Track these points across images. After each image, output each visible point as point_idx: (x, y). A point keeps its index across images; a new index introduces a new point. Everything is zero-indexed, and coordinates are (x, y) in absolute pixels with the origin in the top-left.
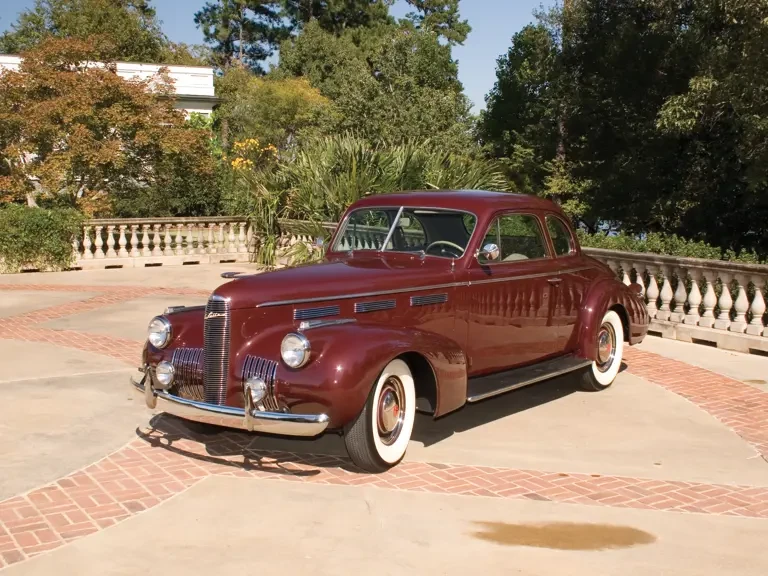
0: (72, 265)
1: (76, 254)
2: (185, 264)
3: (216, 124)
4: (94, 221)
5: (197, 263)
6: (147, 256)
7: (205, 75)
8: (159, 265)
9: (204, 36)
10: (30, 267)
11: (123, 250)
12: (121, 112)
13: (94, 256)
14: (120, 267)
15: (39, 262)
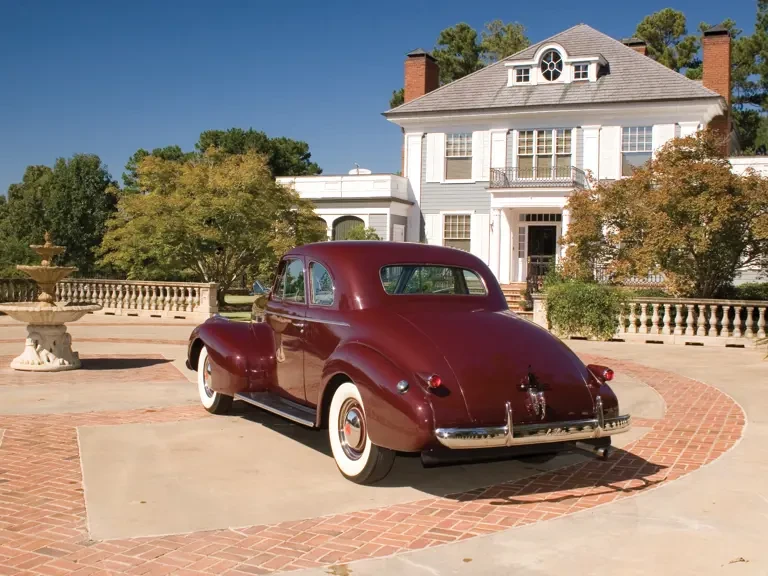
0: (615, 337)
2: (728, 346)
4: (639, 299)
6: (690, 336)
8: (700, 345)
10: (578, 335)
11: (666, 328)
12: (708, 200)
13: (637, 331)
14: (662, 343)
15: (586, 331)
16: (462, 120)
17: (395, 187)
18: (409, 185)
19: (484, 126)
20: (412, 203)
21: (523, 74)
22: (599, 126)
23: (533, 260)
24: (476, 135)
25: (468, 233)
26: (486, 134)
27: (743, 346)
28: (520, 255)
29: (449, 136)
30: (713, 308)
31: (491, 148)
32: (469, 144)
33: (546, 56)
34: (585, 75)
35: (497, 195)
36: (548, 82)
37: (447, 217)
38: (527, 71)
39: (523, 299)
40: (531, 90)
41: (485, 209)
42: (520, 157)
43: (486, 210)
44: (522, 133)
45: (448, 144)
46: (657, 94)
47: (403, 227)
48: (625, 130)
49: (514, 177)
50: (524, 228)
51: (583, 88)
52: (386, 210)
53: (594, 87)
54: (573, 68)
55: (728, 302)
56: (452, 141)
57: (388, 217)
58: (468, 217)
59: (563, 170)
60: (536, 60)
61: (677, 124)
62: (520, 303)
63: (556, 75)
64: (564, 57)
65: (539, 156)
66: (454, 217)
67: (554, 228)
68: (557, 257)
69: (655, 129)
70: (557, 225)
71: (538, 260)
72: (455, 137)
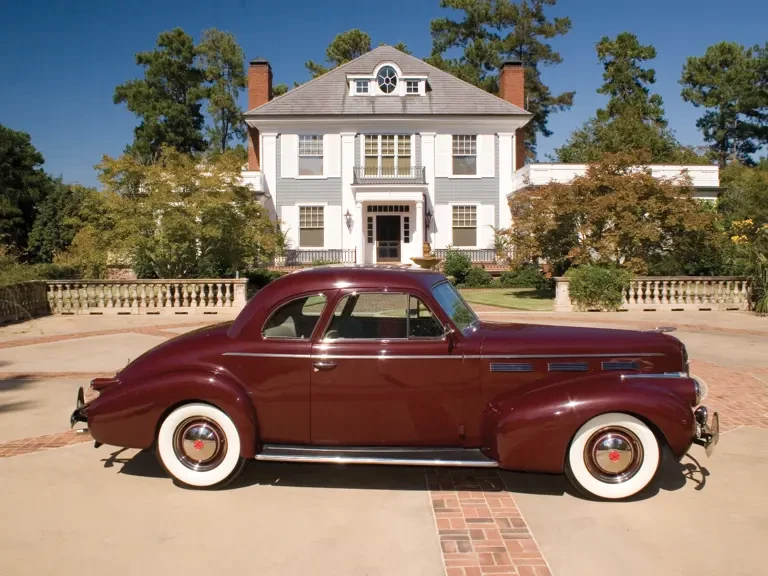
0: (621, 308)
1: (624, 300)
2: (701, 310)
3: (720, 207)
4: (637, 278)
5: (709, 310)
6: (674, 304)
7: (712, 172)
8: (682, 310)
9: (704, 137)
10: (593, 308)
11: (656, 299)
13: (636, 302)
14: (654, 310)
16: (312, 125)
18: (264, 178)
19: (334, 130)
21: (363, 85)
22: (434, 134)
23: (380, 245)
24: (327, 137)
25: (321, 223)
26: (337, 137)
28: (370, 240)
29: (301, 137)
31: (341, 151)
32: (320, 145)
33: (382, 72)
34: (416, 90)
36: (385, 94)
37: (302, 208)
38: (366, 84)
40: (372, 100)
41: (337, 201)
42: (366, 157)
44: (368, 137)
45: (301, 144)
46: (481, 110)
48: (455, 137)
50: (372, 218)
51: (416, 101)
53: (427, 101)
54: (406, 83)
56: (304, 141)
58: (321, 208)
59: (405, 169)
60: (375, 76)
61: (496, 134)
63: (392, 88)
64: (399, 74)
65: (384, 157)
66: (308, 208)
67: (399, 217)
68: (402, 242)
69: (479, 138)
70: (403, 215)
71: (385, 245)
72: (308, 138)
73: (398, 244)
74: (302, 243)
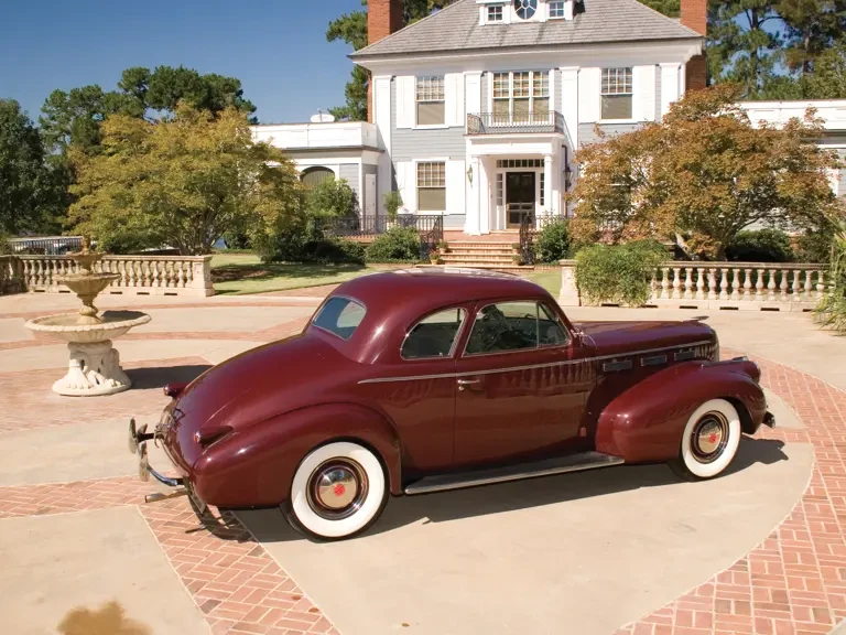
0: (648, 303)
1: (654, 292)
2: (763, 309)
4: (672, 263)
6: (725, 299)
8: (735, 309)
10: (609, 302)
11: (700, 292)
12: (732, 158)
13: (671, 296)
14: (694, 307)
15: (617, 298)
16: (433, 62)
17: (365, 135)
18: (378, 131)
19: (457, 68)
20: (383, 151)
21: (495, 12)
22: (578, 67)
23: (511, 208)
24: (448, 77)
25: (443, 181)
26: (460, 76)
27: (778, 310)
28: (499, 203)
29: (419, 79)
30: (748, 271)
31: (465, 92)
32: (441, 87)
34: (561, 13)
35: (474, 142)
36: (521, 20)
37: (420, 165)
38: (499, 9)
39: (515, 253)
40: (505, 29)
41: (460, 155)
42: (496, 100)
43: (462, 157)
44: (497, 75)
45: (419, 87)
46: (637, 34)
47: (373, 176)
48: (605, 71)
49: (490, 123)
50: (501, 175)
51: (559, 27)
52: (358, 160)
53: (571, 26)
54: (548, 5)
55: (763, 265)
56: (423, 83)
57: (360, 167)
58: (442, 164)
59: (540, 113)
61: (657, 65)
62: (515, 258)
63: (531, 13)
65: (516, 100)
66: (428, 164)
67: (533, 174)
68: (537, 203)
69: (636, 70)
70: (538, 171)
71: (516, 207)
72: (427, 79)
73: (532, 208)
74: (420, 207)
